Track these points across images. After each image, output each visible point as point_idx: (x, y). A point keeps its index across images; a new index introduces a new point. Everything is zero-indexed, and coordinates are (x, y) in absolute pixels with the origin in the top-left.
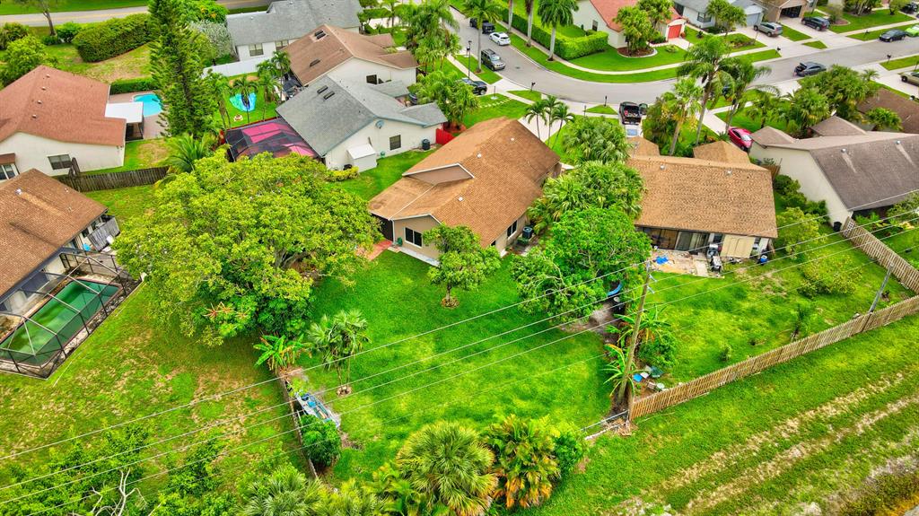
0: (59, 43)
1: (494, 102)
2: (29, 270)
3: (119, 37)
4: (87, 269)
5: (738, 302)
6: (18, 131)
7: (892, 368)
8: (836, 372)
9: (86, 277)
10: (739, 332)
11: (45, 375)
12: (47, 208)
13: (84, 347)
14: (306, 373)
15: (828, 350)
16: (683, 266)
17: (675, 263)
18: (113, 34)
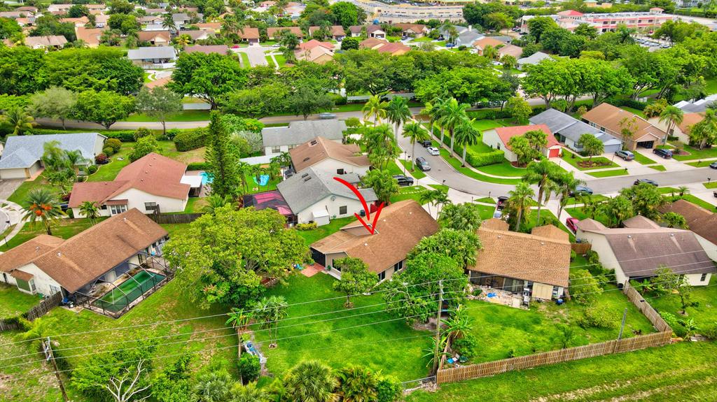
0: (167, 139)
1: (416, 190)
2: (120, 261)
3: (200, 138)
4: (151, 265)
5: (534, 326)
6: (132, 187)
7: (624, 377)
8: (585, 374)
9: (149, 270)
10: (528, 343)
11: (117, 317)
12: (137, 229)
13: (140, 306)
14: (255, 334)
15: (584, 361)
16: (505, 300)
17: (499, 298)
18: (197, 136)
